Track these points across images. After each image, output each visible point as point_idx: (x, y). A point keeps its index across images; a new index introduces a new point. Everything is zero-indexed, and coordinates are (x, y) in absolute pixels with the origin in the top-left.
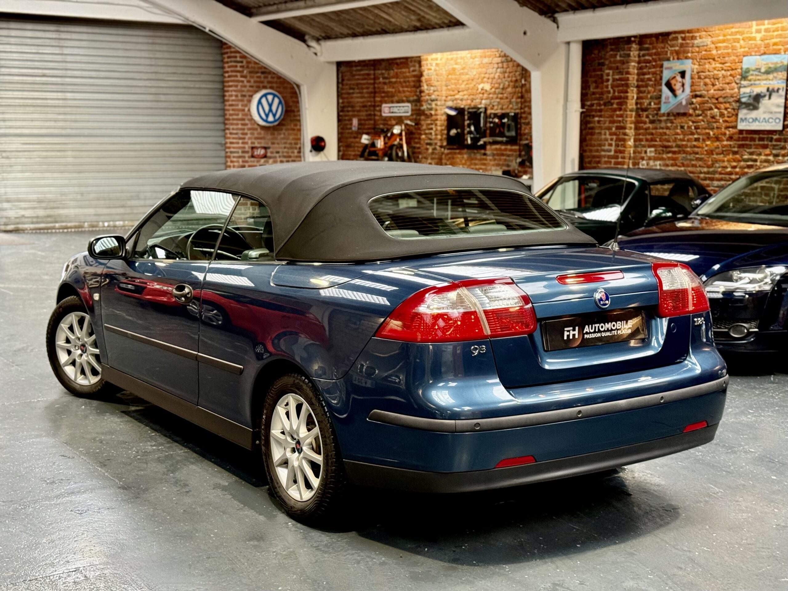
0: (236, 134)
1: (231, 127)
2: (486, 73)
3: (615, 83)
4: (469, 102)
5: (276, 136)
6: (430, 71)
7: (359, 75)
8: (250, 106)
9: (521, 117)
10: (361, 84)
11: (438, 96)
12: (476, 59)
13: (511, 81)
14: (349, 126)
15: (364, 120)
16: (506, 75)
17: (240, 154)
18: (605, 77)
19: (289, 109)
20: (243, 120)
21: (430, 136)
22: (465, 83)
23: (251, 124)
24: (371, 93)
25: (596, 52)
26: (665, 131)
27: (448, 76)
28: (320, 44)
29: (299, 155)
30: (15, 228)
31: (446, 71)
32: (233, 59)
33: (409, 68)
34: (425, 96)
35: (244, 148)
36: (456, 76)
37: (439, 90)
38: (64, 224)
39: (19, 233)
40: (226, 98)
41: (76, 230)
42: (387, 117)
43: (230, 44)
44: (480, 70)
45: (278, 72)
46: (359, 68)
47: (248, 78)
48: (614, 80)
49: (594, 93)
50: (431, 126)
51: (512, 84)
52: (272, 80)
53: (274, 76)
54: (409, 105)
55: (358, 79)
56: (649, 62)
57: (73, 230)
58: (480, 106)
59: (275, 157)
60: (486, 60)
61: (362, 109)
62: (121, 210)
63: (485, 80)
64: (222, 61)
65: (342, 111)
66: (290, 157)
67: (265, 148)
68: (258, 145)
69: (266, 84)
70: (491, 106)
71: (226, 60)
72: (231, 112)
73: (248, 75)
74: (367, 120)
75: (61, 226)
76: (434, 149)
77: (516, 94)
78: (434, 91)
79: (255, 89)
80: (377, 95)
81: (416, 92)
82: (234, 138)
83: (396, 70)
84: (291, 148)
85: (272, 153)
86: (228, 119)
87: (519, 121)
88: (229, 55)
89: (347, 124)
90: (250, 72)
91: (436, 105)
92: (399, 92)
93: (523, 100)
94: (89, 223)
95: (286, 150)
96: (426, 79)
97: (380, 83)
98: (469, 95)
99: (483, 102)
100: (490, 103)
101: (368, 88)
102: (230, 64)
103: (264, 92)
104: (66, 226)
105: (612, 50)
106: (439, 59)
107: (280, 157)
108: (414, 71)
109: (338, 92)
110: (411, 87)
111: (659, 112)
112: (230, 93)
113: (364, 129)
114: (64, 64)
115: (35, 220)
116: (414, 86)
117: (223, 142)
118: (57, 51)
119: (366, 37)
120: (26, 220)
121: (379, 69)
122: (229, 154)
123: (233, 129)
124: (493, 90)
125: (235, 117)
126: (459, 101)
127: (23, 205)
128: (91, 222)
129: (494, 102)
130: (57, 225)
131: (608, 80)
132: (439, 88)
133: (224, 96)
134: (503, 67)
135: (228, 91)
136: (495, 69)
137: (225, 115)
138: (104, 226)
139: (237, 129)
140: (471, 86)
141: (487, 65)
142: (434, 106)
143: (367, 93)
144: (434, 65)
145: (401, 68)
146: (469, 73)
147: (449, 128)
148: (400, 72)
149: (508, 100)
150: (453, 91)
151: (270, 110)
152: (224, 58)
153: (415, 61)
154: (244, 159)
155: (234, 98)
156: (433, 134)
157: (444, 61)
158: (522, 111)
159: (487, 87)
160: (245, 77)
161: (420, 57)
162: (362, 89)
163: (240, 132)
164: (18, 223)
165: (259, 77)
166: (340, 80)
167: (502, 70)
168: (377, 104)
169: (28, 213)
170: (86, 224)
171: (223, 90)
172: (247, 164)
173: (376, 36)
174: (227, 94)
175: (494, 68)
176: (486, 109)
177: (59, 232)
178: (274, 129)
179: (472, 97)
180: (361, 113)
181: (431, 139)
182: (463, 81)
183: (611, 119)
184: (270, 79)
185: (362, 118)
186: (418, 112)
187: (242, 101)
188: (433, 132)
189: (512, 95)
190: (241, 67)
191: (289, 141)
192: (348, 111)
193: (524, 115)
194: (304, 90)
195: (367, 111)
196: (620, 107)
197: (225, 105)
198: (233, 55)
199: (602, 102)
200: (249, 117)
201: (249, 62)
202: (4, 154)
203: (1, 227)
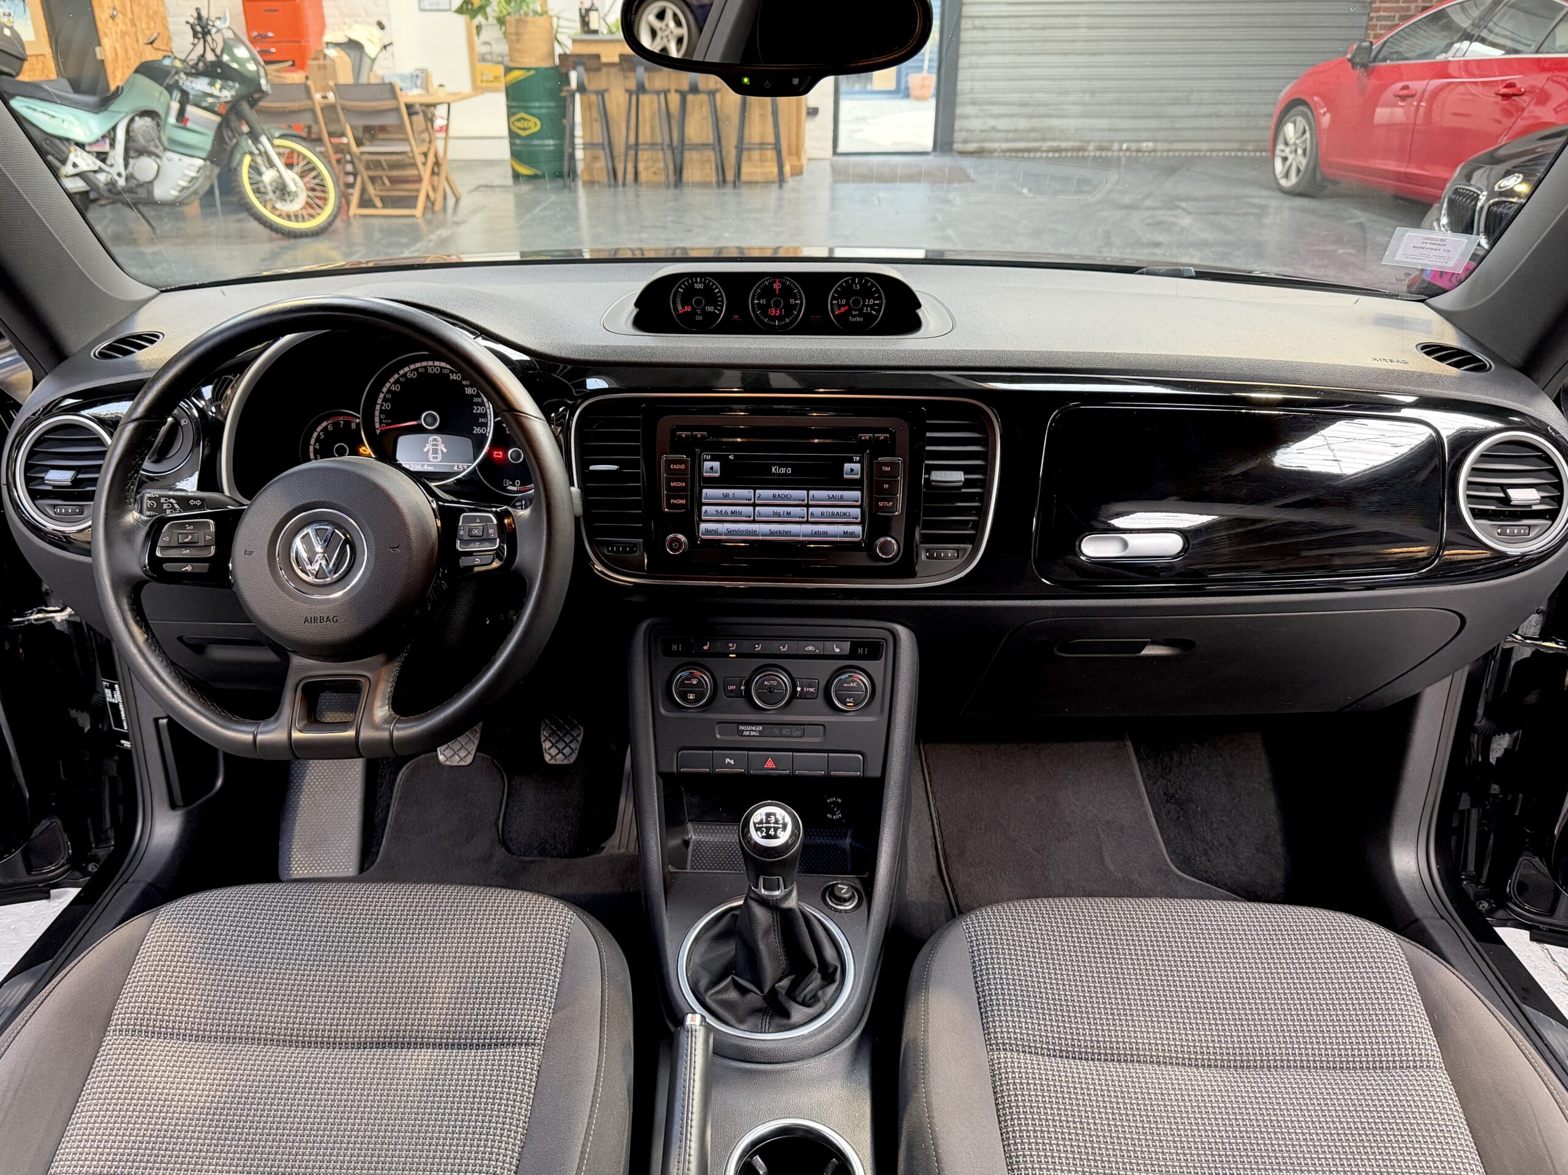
30: (979, 147)
38: (1055, 144)
39: (983, 157)
57: (1069, 154)
75: (1051, 147)
94: (1097, 144)
104: (1059, 146)
115: (1011, 135)
120: (998, 135)
127: (996, 110)
128: (1100, 141)
130: (1045, 145)
138: (1121, 150)
164: (984, 141)
169: (1002, 124)
170: (1091, 147)
177: (1047, 158)
202: (977, 22)
203: (957, 146)
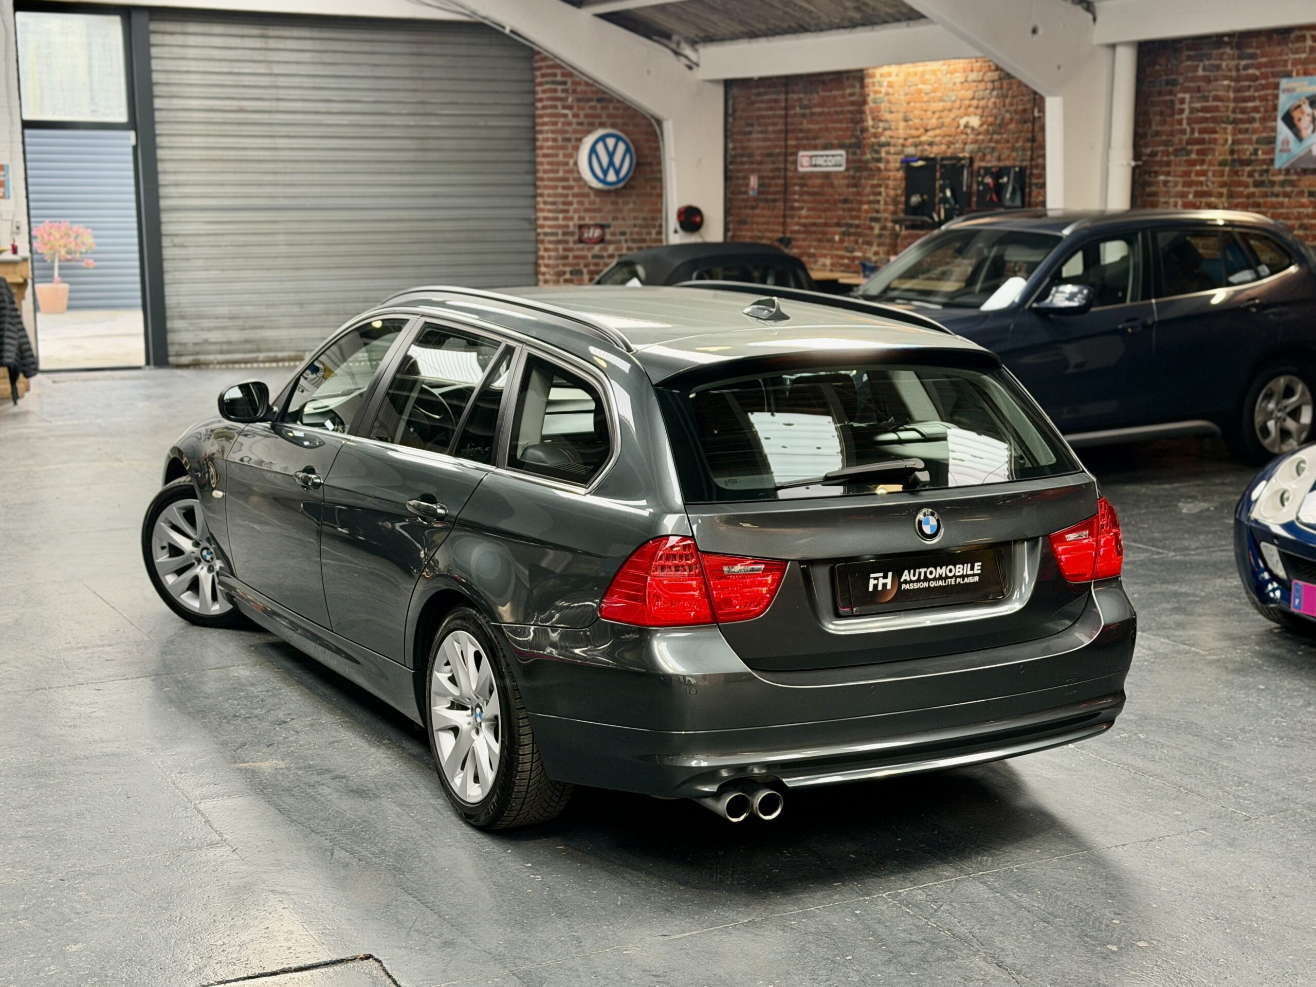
0: (553, 203)
1: (546, 192)
2: (973, 99)
3: (1194, 116)
4: (943, 147)
5: (620, 206)
6: (878, 96)
7: (762, 102)
8: (577, 156)
9: (1031, 174)
10: (763, 117)
11: (891, 137)
12: (957, 75)
13: (1016, 112)
14: (743, 189)
15: (769, 178)
16: (1008, 101)
17: (560, 237)
18: (1178, 106)
19: (643, 160)
20: (566, 179)
21: (876, 206)
22: (937, 115)
23: (579, 187)
24: (781, 131)
25: (1163, 61)
26: (1280, 199)
27: (908, 103)
28: (696, 50)
29: (658, 237)
30: (194, 360)
31: (906, 94)
32: (549, 79)
33: (844, 89)
34: (869, 138)
35: (567, 226)
36: (923, 104)
37: (893, 127)
38: (272, 354)
39: (200, 368)
40: (538, 144)
41: (292, 363)
42: (806, 173)
43: (546, 54)
44: (963, 92)
45: (625, 99)
46: (762, 90)
47: (575, 110)
48: (1192, 110)
49: (1157, 134)
50: (878, 190)
51: (1017, 117)
52: (615, 112)
53: (618, 105)
54: (842, 152)
55: (760, 109)
56: (1254, 78)
57: (286, 364)
58: (961, 155)
59: (619, 242)
60: (973, 76)
61: (766, 159)
63: (972, 109)
64: (533, 81)
65: (731, 163)
66: (644, 241)
67: (602, 227)
68: (591, 222)
69: (604, 119)
70: (980, 154)
71: (539, 80)
72: (547, 167)
73: (575, 104)
74: (773, 178)
75: (268, 357)
76: (883, 228)
77: (1023, 134)
78: (885, 129)
79: (585, 127)
80: (790, 135)
81: (856, 130)
82: (549, 211)
83: (822, 94)
84: (646, 226)
85: (613, 234)
86: (542, 179)
87: (1027, 180)
88: (544, 71)
89: (741, 185)
90: (579, 100)
91: (888, 153)
92: (827, 130)
93: (1035, 145)
95: (636, 229)
96: (871, 109)
97: (795, 115)
98: (944, 136)
99: (969, 147)
100: (979, 150)
101: (775, 124)
102: (546, 87)
103: (600, 132)
104: (276, 357)
105: (1190, 58)
106: (894, 75)
107: (626, 241)
108: (851, 95)
109: (726, 130)
110: (848, 122)
111: (1271, 168)
112: (545, 136)
113: (768, 193)
114: (274, 91)
115: (225, 347)
116: (852, 121)
117: (533, 217)
118: (261, 69)
119: (771, 39)
120: (211, 347)
121: (794, 92)
122: (541, 237)
123: (549, 196)
124: (985, 127)
125: (551, 175)
126: (926, 147)
127: (206, 323)
129: (985, 148)
130: (261, 356)
131: (1182, 111)
132: (893, 124)
133: (535, 140)
134: (1001, 88)
135: (541, 132)
136: (988, 92)
137: (535, 172)
139: (556, 195)
140: (947, 121)
141: (975, 84)
142: (883, 155)
143: (775, 132)
144: (885, 84)
145: (831, 90)
146: (945, 98)
147: (908, 194)
148: (829, 97)
149: (1009, 145)
150: (917, 129)
151: (611, 163)
152: (536, 77)
153: (854, 78)
154: (566, 246)
155: (550, 143)
156: (882, 203)
157: (902, 76)
158: (1034, 163)
159: (975, 121)
160: (570, 108)
161: (861, 71)
162: (766, 125)
163: (560, 200)
164: (198, 353)
165: (592, 108)
166: (730, 111)
167: (1000, 92)
168: (790, 150)
169: (214, 336)
171: (533, 130)
172: (571, 254)
173: (788, 36)
174: (540, 136)
175: (986, 89)
176: (971, 160)
178: (617, 193)
179: (948, 139)
180: (764, 167)
181: (878, 211)
182: (934, 113)
183: (1187, 179)
184: (611, 111)
185: (766, 174)
186: (857, 165)
187: (564, 148)
188: (881, 199)
189: (1016, 135)
190: (563, 91)
191: (641, 215)
192: (743, 163)
193: (1035, 171)
194: (669, 128)
195: (773, 163)
196: (1201, 157)
197: (536, 156)
198: (549, 71)
199: (1171, 149)
200: (576, 175)
201: (575, 83)
202: (177, 240)
203: (172, 359)
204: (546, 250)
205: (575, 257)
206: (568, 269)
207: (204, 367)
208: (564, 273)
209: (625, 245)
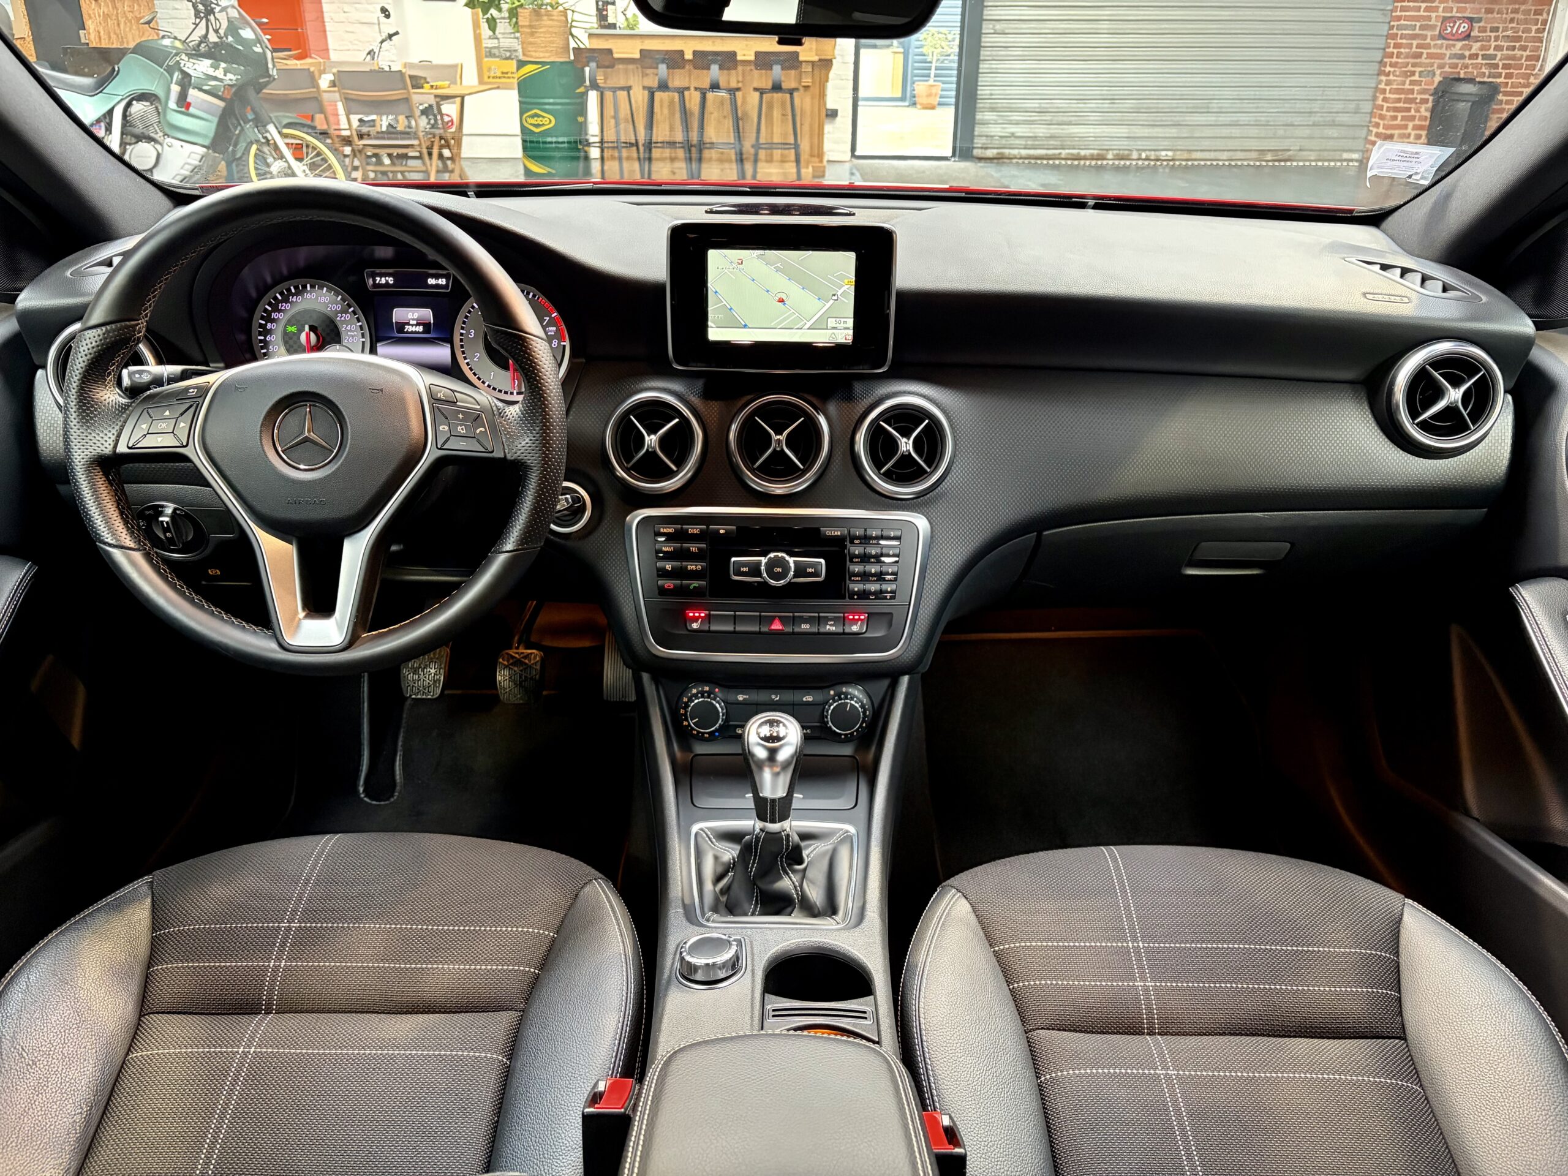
17: (1417, 31)
29: (1540, 34)
30: (998, 154)
35: (1429, 18)
38: (1075, 152)
41: (1093, 163)
57: (1088, 163)
59: (1488, 39)
62: (1173, 132)
66: (1520, 39)
67: (1471, 20)
68: (1458, 15)
75: (1069, 154)
82: (1411, 1)
84: (1526, 22)
85: (1482, 30)
94: (1115, 152)
95: (1514, 25)
104: (1079, 155)
107: (1498, 38)
115: (1029, 143)
117: (1390, 7)
122: (1395, 31)
127: (1016, 117)
128: (1119, 150)
138: (1139, 159)
154: (1422, 42)
164: (1003, 147)
169: (1020, 130)
170: (1110, 156)
172: (1425, 51)
177: (1066, 165)
203: (977, 152)
204: (1396, 46)
205: (1430, 56)
206: (1418, 69)
207: (1005, 160)
208: (1413, 73)
209: (1493, 44)
